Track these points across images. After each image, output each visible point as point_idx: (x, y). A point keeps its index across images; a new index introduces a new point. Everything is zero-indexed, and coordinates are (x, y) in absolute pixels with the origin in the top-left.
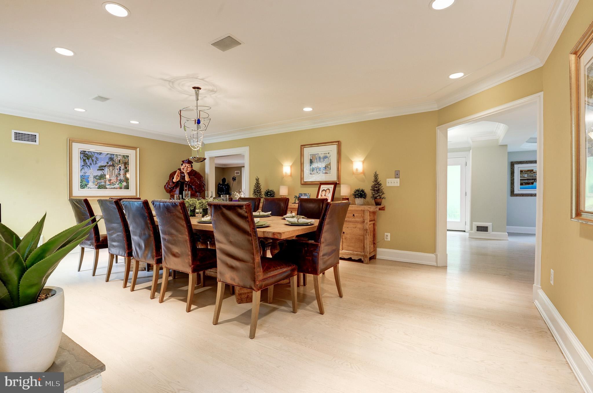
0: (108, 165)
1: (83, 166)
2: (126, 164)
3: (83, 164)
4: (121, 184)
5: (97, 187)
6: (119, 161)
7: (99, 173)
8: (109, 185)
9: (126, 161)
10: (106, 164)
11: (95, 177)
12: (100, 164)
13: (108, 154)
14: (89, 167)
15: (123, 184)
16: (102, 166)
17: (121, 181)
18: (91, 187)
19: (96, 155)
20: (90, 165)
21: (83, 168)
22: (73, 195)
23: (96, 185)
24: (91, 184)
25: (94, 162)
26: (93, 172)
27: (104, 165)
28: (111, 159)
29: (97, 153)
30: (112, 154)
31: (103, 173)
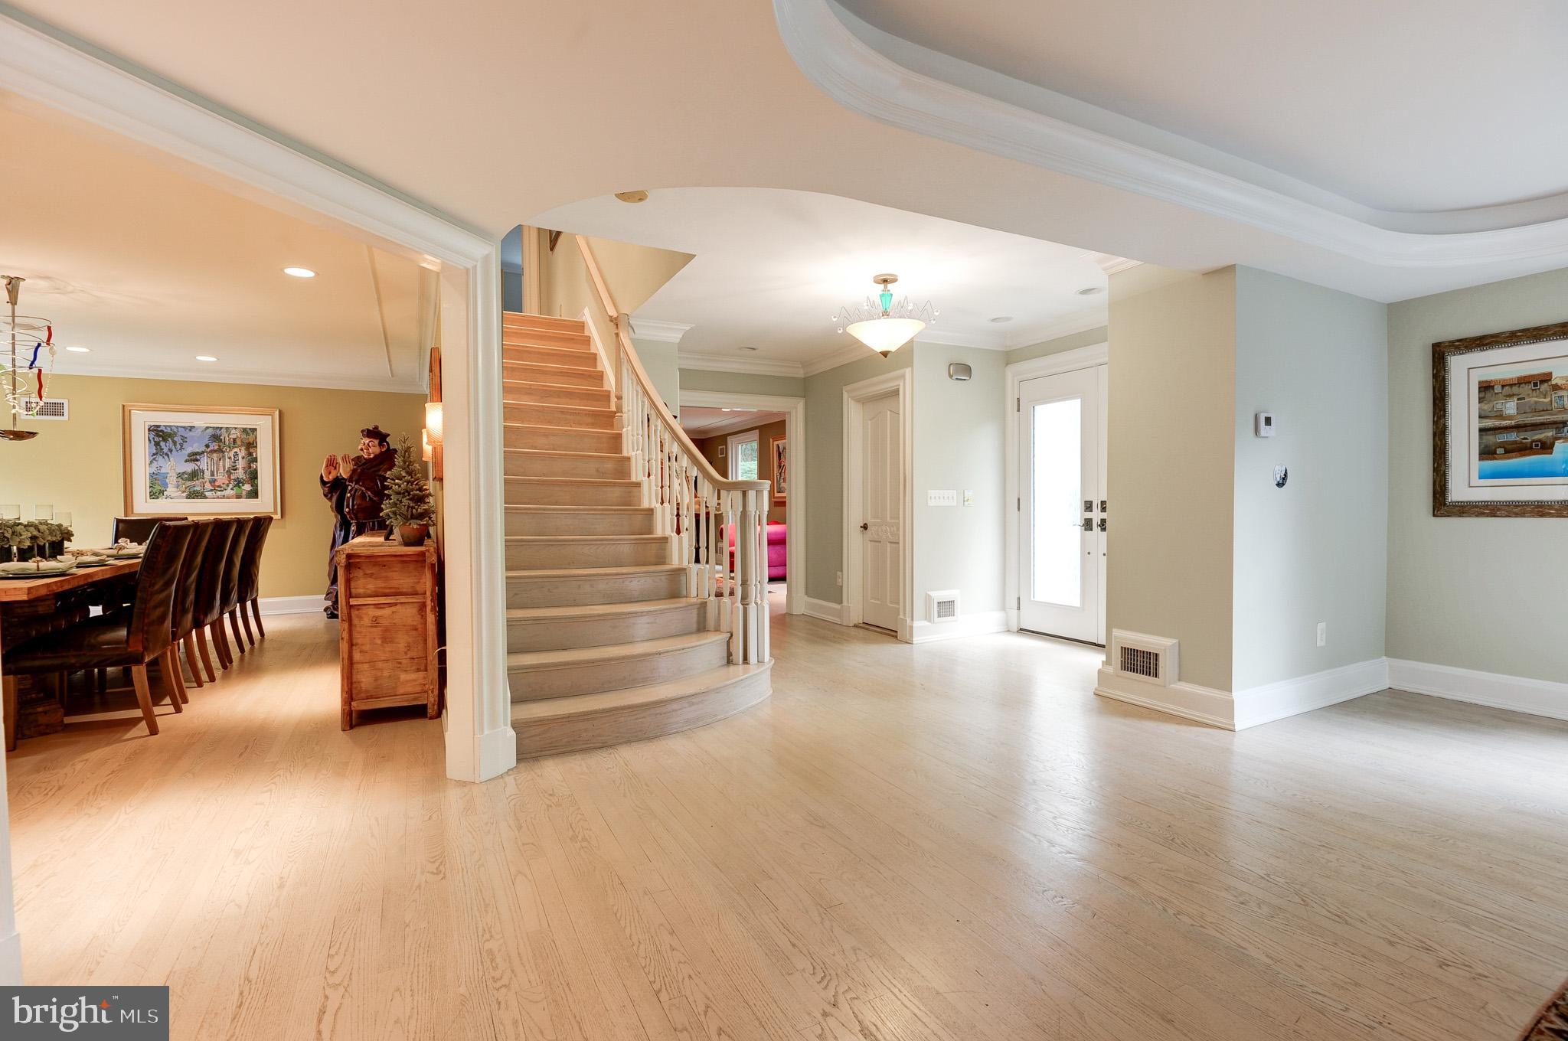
0: (209, 450)
1: (154, 455)
2: (251, 446)
3: (155, 451)
4: (240, 487)
5: (185, 494)
6: (234, 440)
7: (190, 467)
8: (212, 490)
9: (251, 440)
10: (204, 448)
11: (180, 476)
12: (189, 450)
13: (207, 428)
14: (166, 457)
15: (243, 487)
16: (196, 454)
17: (239, 483)
18: (173, 495)
19: (182, 432)
20: (169, 453)
21: (154, 459)
22: (135, 512)
23: (184, 492)
24: (171, 490)
25: (178, 446)
26: (174, 466)
27: (200, 451)
28: (216, 438)
29: (184, 427)
30: (217, 428)
31: (197, 468)
